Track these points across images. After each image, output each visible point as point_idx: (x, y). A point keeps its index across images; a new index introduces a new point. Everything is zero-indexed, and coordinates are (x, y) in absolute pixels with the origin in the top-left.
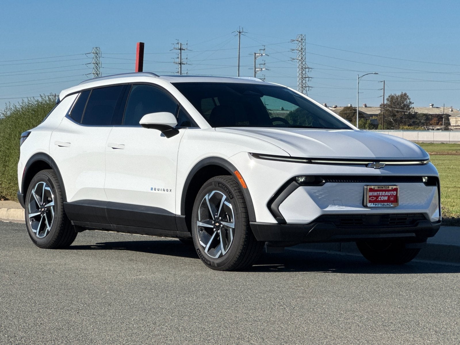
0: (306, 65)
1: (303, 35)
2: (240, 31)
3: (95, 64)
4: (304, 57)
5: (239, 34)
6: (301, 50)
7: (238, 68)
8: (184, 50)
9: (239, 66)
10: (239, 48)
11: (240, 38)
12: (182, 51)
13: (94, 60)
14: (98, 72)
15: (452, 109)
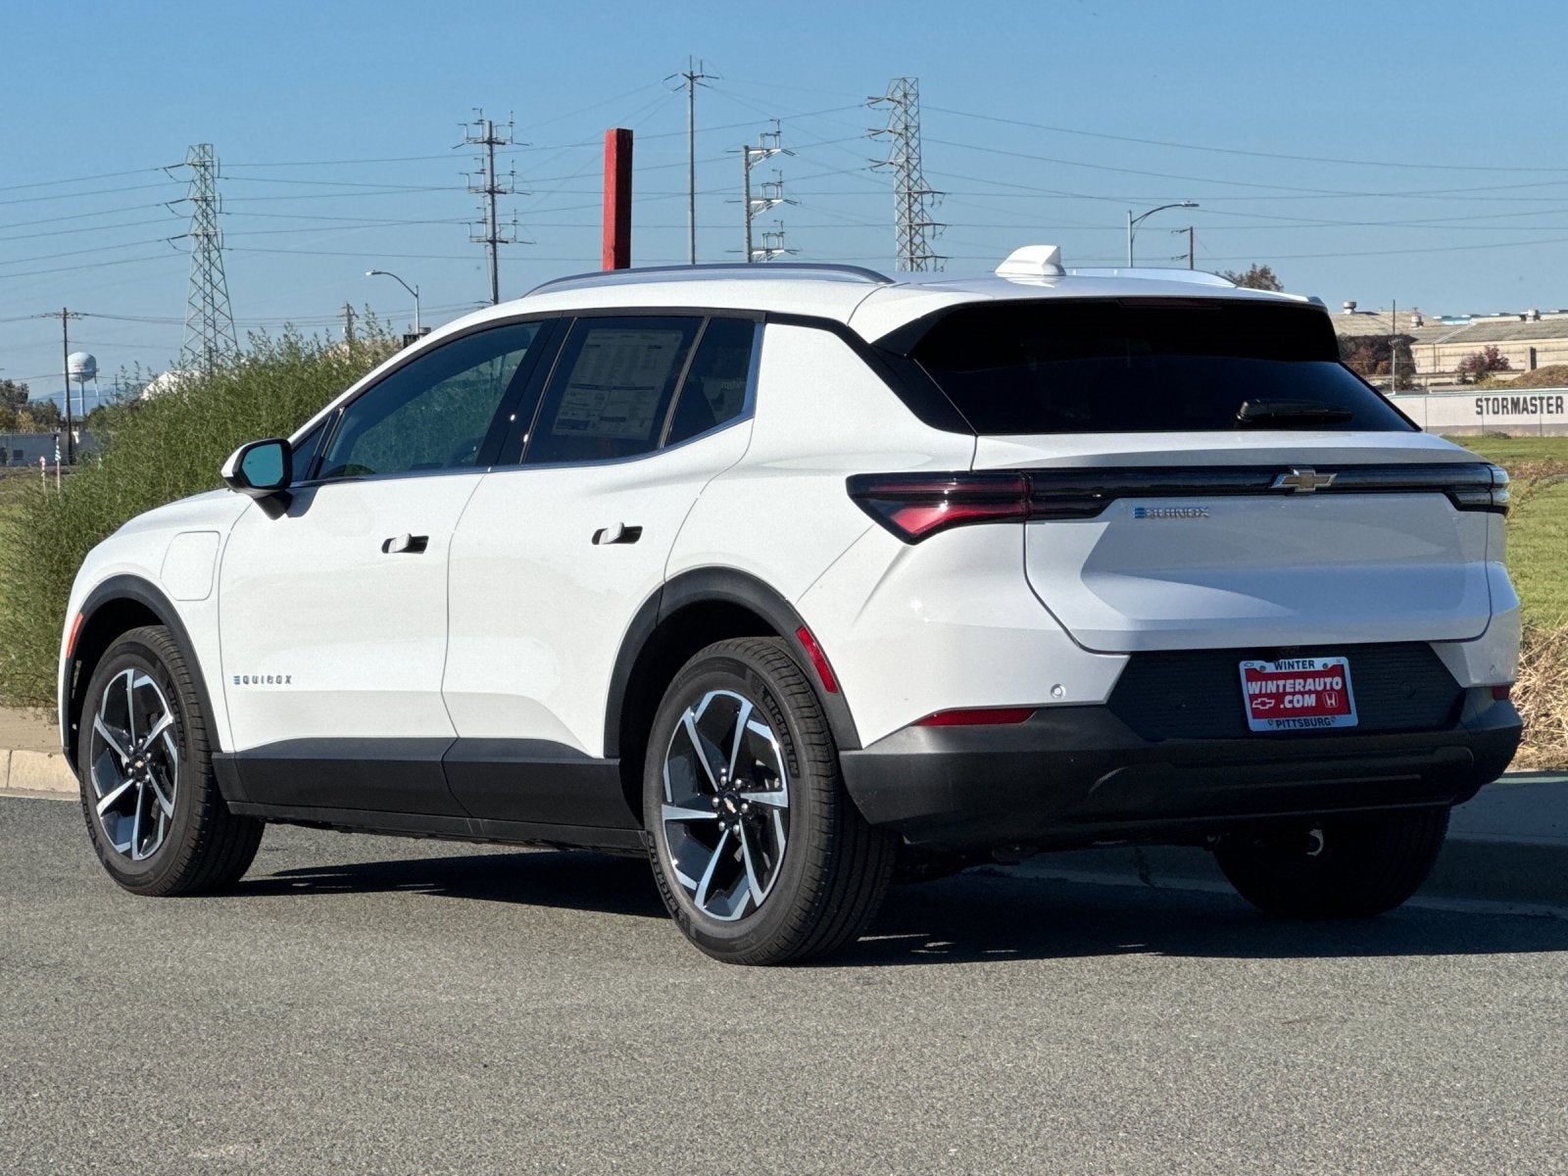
0: (924, 183)
1: (911, 81)
2: (692, 73)
3: (200, 203)
4: (915, 156)
5: (689, 81)
6: (904, 132)
7: (690, 200)
8: (504, 144)
9: (692, 194)
10: (692, 132)
11: (692, 97)
12: (496, 148)
13: (194, 189)
14: (211, 231)
15: (1420, 318)
